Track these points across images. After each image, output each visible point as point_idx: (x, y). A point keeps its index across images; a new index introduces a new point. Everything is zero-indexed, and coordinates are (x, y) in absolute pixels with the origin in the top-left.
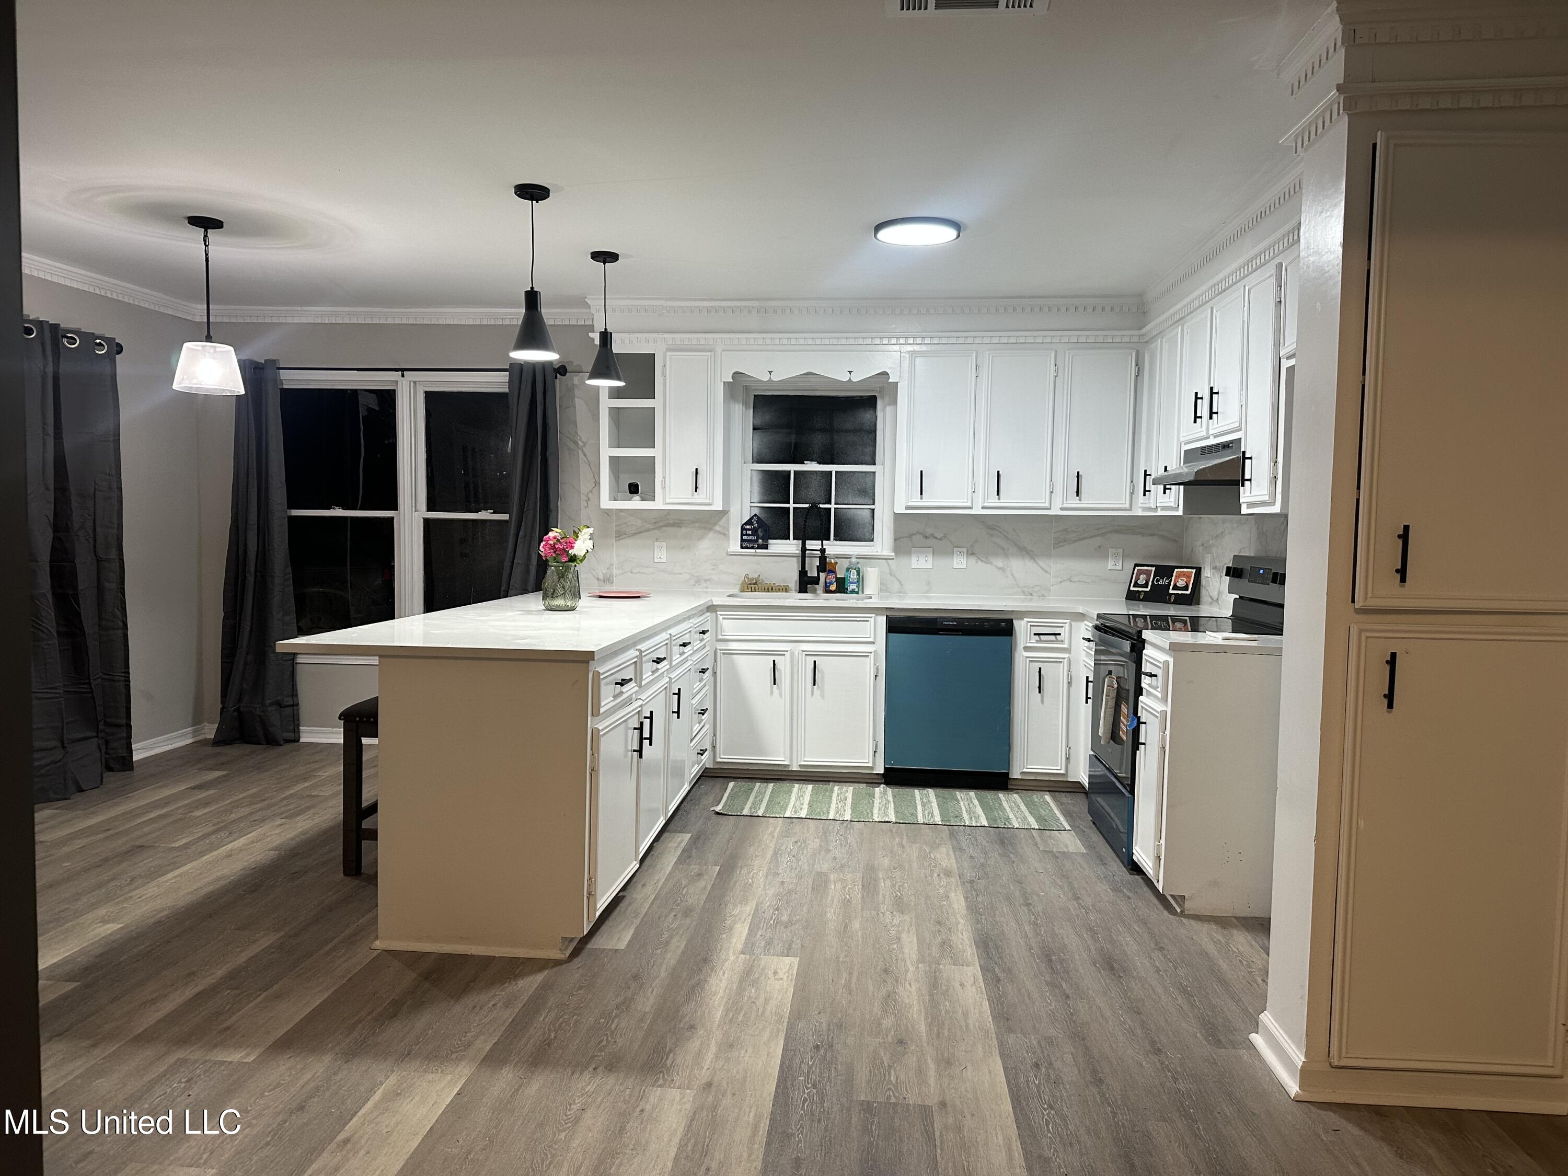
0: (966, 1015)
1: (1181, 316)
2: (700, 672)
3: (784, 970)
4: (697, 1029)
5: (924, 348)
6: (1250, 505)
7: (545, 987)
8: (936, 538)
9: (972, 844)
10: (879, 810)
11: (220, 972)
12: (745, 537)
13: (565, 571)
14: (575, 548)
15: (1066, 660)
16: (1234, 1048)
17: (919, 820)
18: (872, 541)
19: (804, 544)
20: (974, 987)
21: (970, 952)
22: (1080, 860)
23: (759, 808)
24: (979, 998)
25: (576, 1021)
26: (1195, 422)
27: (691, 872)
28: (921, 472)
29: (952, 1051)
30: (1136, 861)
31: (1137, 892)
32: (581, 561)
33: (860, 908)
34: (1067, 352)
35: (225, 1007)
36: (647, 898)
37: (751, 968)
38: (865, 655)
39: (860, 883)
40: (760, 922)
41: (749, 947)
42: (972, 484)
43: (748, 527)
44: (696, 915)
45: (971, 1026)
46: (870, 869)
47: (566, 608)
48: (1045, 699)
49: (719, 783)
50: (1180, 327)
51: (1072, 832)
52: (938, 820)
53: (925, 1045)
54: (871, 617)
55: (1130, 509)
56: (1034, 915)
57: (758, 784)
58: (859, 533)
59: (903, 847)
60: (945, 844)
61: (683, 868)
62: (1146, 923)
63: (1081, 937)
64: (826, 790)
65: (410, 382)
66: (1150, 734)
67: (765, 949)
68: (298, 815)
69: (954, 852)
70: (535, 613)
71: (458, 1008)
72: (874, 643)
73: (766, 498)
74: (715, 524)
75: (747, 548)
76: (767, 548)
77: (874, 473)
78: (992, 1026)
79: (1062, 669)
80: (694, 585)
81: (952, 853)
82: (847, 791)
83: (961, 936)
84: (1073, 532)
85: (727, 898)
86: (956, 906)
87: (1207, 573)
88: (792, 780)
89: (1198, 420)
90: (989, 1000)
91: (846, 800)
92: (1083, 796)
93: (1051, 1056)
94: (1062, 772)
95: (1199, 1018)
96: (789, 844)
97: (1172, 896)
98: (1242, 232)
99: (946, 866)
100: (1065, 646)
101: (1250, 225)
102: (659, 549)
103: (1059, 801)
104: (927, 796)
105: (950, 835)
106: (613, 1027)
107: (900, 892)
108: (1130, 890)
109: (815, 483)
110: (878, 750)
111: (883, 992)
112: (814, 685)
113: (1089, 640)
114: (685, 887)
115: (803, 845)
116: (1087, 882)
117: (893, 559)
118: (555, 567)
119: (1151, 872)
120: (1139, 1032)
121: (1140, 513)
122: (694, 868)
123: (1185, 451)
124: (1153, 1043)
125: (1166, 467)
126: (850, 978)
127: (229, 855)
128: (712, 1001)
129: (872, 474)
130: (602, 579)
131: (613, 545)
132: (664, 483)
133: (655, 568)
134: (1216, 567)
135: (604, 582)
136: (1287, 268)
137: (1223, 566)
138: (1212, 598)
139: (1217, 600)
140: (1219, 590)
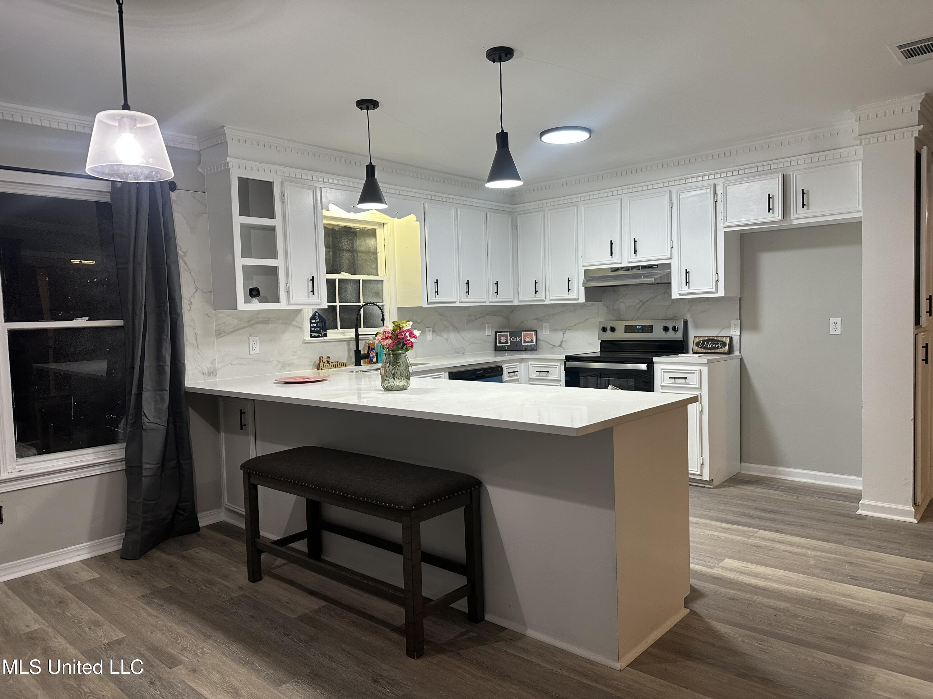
6: (686, 294)
12: (313, 329)
28: (437, 280)
43: (314, 321)
54: (442, 374)
58: (376, 321)
74: (293, 320)
75: (315, 337)
76: (326, 336)
77: (380, 281)
80: (281, 370)
84: (473, 315)
89: (613, 254)
102: (253, 343)
109: (350, 288)
123: (587, 270)
130: (207, 373)
131: (214, 342)
132: (287, 288)
133: (250, 358)
134: (556, 329)
135: (209, 375)
136: (726, 186)
137: (567, 328)
138: (553, 345)
139: (560, 346)
140: (562, 340)
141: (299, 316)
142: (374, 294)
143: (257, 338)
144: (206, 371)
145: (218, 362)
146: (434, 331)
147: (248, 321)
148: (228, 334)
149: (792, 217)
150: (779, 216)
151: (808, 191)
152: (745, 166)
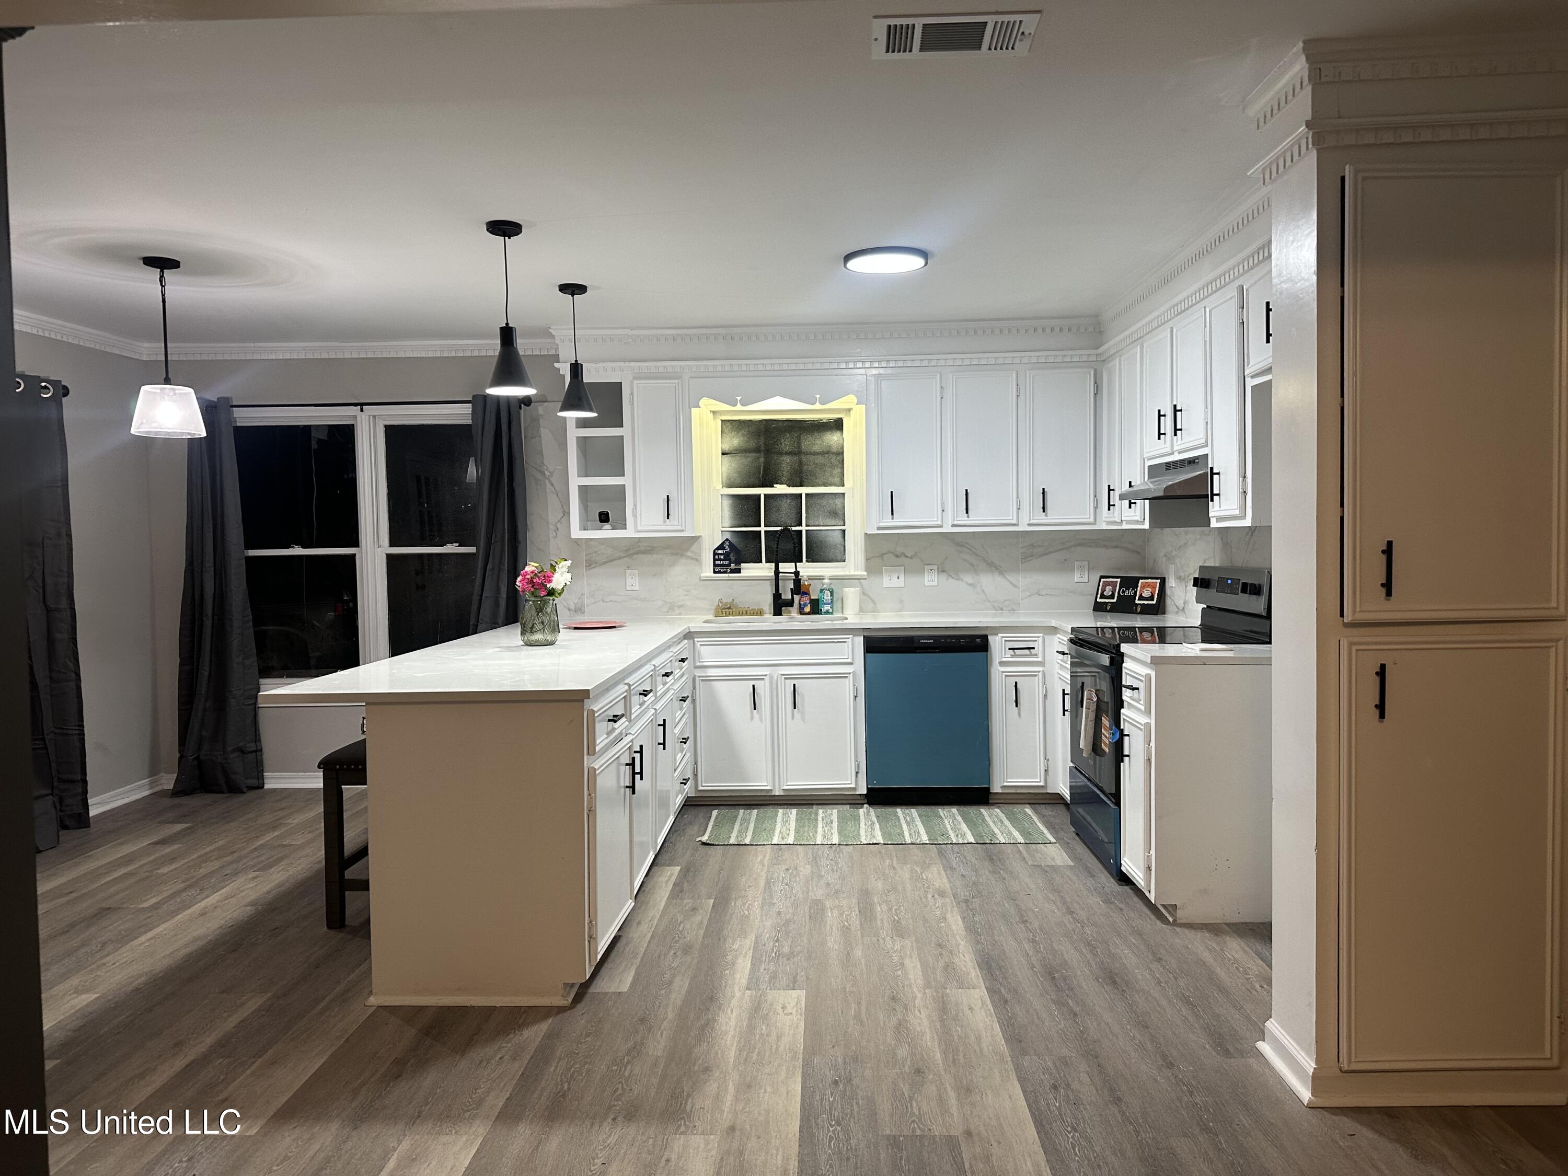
0: (979, 1039)
1: (1139, 336)
2: (681, 700)
3: (792, 1005)
4: (712, 1071)
5: (889, 371)
6: (1219, 519)
7: (551, 1036)
8: (907, 557)
9: (962, 862)
10: (866, 832)
11: (209, 1040)
12: (717, 562)
13: (544, 605)
14: (553, 582)
15: (1040, 674)
16: (1243, 1057)
17: (907, 840)
18: (844, 561)
19: (777, 567)
20: (983, 1010)
21: (974, 974)
22: (1068, 873)
23: (746, 836)
24: (990, 1021)
25: (588, 1071)
26: (1159, 438)
27: (685, 907)
28: (892, 492)
29: (969, 1077)
30: (1125, 872)
31: (1127, 903)
32: (560, 594)
33: (860, 935)
34: (1028, 372)
35: (219, 1077)
36: (644, 937)
37: (758, 1004)
38: (844, 676)
39: (857, 909)
40: (762, 956)
41: (753, 983)
42: (942, 503)
43: (721, 552)
44: (696, 952)
45: (986, 1050)
46: (865, 895)
47: (546, 643)
48: (1022, 713)
49: (702, 812)
50: (1139, 346)
51: (1057, 844)
52: (925, 839)
53: (942, 1072)
54: (848, 638)
55: (1095, 523)
56: (1031, 932)
57: (742, 811)
58: (831, 553)
59: (894, 869)
60: (936, 864)
61: (676, 904)
62: (1141, 935)
63: (1081, 952)
64: (810, 814)
65: (370, 416)
66: (1134, 745)
67: (770, 984)
68: (271, 866)
69: (945, 871)
70: (514, 649)
71: (464, 1064)
72: (852, 664)
73: (736, 522)
74: (687, 550)
75: (719, 572)
76: (740, 572)
77: (844, 494)
78: (1006, 1049)
79: (1037, 682)
80: (668, 612)
81: (943, 872)
82: (832, 814)
83: (963, 958)
84: (1039, 546)
85: (725, 932)
86: (954, 927)
87: (1171, 583)
88: (776, 804)
89: (1161, 436)
90: (999, 1022)
91: (832, 823)
92: (1062, 807)
93: (1067, 1076)
94: (1042, 784)
95: (1205, 1028)
96: (780, 872)
97: (1163, 906)
98: (1200, 255)
99: (940, 887)
100: (1039, 659)
101: (1209, 249)
102: (630, 577)
103: (1040, 813)
104: (911, 815)
105: (939, 854)
106: (627, 1074)
107: (897, 916)
108: (1122, 902)
109: (785, 505)
110: (860, 771)
111: (894, 1021)
112: (795, 708)
113: (1063, 653)
114: (681, 922)
115: (795, 873)
116: (1078, 896)
117: (865, 579)
118: (533, 601)
119: (1142, 883)
120: (1149, 1046)
121: (1105, 527)
122: (688, 902)
123: (1149, 466)
124: (1164, 1057)
125: (1130, 483)
126: (859, 1008)
127: (203, 914)
128: (724, 1041)
129: (841, 495)
130: (573, 608)
131: (583, 574)
132: (633, 511)
133: (627, 596)
134: (1180, 577)
135: (576, 612)
136: (1248, 290)
137: (1188, 577)
138: (1178, 608)
139: (1183, 609)
140: (1185, 599)
142: (827, 514)
143: (636, 572)
145: (587, 598)
146: (941, 571)
147: (626, 551)
148: (600, 565)
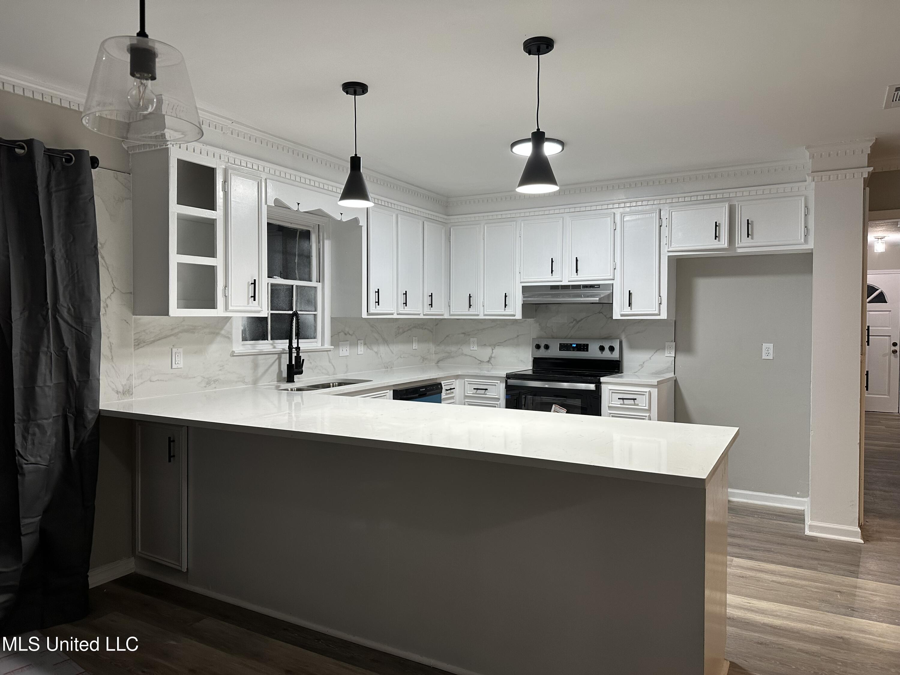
6: (628, 315)
8: (350, 334)
18: (315, 338)
28: (378, 289)
54: (388, 392)
58: (309, 332)
74: (222, 329)
77: (316, 287)
89: (553, 272)
102: (176, 356)
109: (282, 293)
123: (525, 286)
129: (312, 288)
130: (121, 391)
131: (132, 354)
132: (225, 292)
133: (172, 374)
134: (485, 345)
135: (124, 394)
136: (672, 212)
137: (496, 344)
138: (481, 361)
139: (488, 361)
140: (491, 356)
141: (228, 324)
142: (307, 302)
143: (181, 350)
144: (121, 389)
145: (135, 378)
146: (365, 344)
147: (172, 330)
148: (148, 344)
149: (737, 245)
150: (725, 244)
151: (752, 222)
152: (692, 194)
